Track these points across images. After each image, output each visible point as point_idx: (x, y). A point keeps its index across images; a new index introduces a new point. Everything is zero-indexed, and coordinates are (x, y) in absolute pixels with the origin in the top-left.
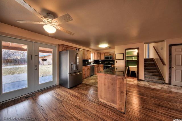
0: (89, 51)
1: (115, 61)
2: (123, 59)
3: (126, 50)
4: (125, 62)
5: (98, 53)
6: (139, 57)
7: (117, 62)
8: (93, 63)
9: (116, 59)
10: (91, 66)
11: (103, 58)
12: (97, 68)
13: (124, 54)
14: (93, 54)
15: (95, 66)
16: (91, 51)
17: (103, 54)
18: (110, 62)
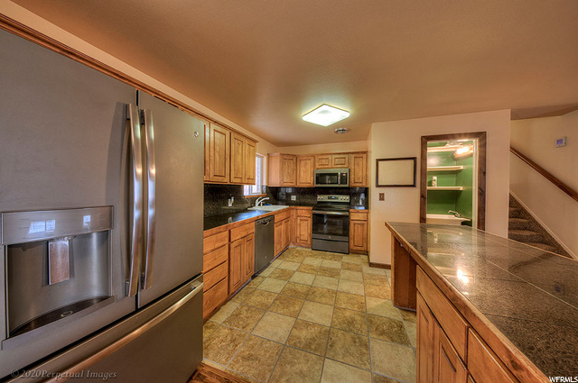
0: (247, 141)
1: (374, 193)
2: (414, 186)
3: (426, 140)
4: (422, 196)
5: (286, 158)
6: (485, 173)
7: (382, 197)
8: (266, 203)
9: (378, 186)
10: (257, 220)
11: (307, 179)
12: (283, 227)
13: (414, 159)
14: (265, 159)
15: (277, 218)
16: (255, 141)
17: (310, 163)
18: (336, 198)
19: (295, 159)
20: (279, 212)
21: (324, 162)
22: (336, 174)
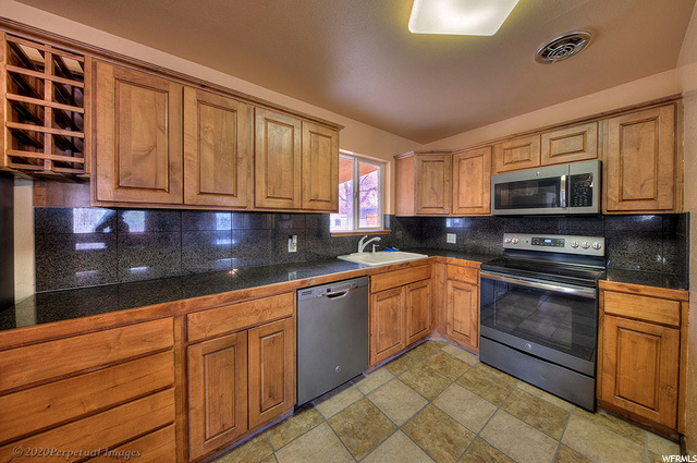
0: (306, 126)
5: (426, 158)
11: (473, 197)
14: (390, 166)
15: (378, 283)
16: (335, 128)
17: (481, 164)
18: (555, 243)
19: (450, 159)
20: (389, 269)
21: (517, 155)
22: (555, 182)
